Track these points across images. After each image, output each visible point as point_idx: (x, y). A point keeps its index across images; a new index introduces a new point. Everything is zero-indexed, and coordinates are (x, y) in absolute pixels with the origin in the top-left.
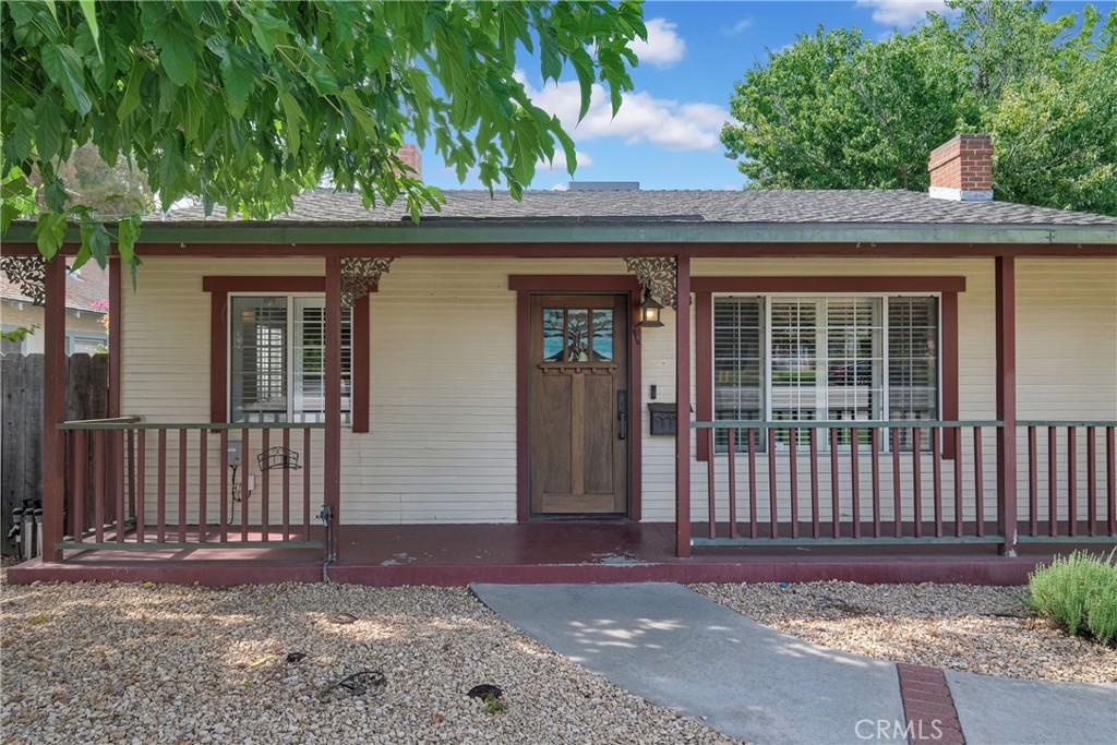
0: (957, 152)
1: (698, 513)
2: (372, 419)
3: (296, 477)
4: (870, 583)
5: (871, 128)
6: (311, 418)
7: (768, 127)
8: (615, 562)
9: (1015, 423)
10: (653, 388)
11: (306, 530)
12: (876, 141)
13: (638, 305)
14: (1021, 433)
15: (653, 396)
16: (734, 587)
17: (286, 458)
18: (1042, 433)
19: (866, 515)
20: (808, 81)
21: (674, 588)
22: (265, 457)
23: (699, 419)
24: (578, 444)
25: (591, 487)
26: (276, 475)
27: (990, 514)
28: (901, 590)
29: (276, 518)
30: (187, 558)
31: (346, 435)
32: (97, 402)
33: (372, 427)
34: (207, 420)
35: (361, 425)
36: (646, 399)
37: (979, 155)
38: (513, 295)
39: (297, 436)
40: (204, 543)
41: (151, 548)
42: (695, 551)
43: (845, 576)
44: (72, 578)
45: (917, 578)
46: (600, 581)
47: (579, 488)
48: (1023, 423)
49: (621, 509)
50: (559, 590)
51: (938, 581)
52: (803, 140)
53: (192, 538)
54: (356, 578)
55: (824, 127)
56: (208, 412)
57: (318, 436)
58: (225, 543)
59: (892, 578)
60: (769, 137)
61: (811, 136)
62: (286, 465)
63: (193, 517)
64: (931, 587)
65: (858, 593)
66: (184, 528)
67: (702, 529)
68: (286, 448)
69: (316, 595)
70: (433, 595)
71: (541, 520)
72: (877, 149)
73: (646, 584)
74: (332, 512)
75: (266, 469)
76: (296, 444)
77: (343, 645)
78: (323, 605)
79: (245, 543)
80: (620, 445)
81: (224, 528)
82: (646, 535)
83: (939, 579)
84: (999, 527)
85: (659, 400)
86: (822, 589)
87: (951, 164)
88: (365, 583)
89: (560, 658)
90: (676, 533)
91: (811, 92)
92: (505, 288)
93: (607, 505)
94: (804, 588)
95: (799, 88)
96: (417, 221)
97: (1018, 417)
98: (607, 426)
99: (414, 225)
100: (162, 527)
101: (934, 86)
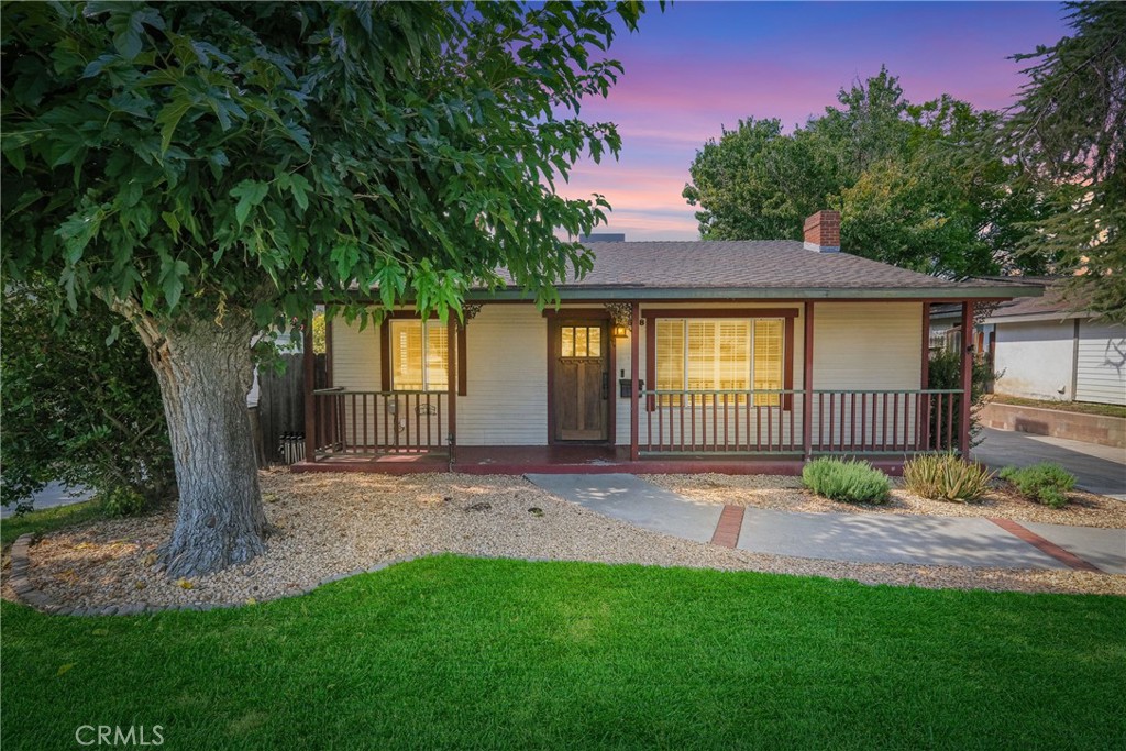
0: (818, 222)
1: (643, 441)
2: (468, 388)
3: (434, 419)
4: (731, 474)
5: (780, 194)
6: (439, 388)
7: (714, 191)
8: (598, 463)
9: (812, 391)
10: (623, 371)
11: (439, 448)
12: (783, 201)
13: (615, 325)
14: (816, 397)
15: (623, 376)
16: (660, 475)
17: (428, 409)
18: (827, 397)
19: (732, 441)
20: (742, 157)
21: (629, 476)
22: (418, 409)
23: (648, 389)
24: (581, 401)
25: (588, 426)
26: (423, 418)
27: (798, 441)
28: (747, 478)
29: (424, 442)
30: (379, 460)
31: (458, 398)
32: (321, 380)
33: (468, 393)
34: (380, 390)
35: (463, 392)
36: (618, 377)
37: (832, 224)
38: (545, 320)
39: (434, 398)
40: (387, 453)
41: (360, 455)
42: (641, 458)
43: (718, 470)
44: (324, 470)
45: (756, 472)
46: (591, 473)
47: (582, 426)
48: (816, 391)
49: (605, 438)
50: (570, 477)
51: (767, 474)
52: (736, 199)
53: (381, 451)
54: (466, 470)
55: (749, 191)
56: (380, 385)
57: (445, 398)
58: (397, 454)
59: (743, 472)
60: (714, 197)
61: (742, 197)
62: (428, 413)
63: (381, 441)
64: (762, 476)
65: (722, 478)
66: (376, 446)
67: (645, 448)
68: (428, 404)
69: (447, 478)
70: (506, 478)
71: (562, 443)
72: (784, 206)
73: (614, 475)
74: (452, 438)
75: (418, 415)
76: (433, 403)
77: (468, 496)
78: (453, 482)
79: (408, 454)
80: (604, 403)
81: (397, 447)
82: (619, 452)
83: (767, 473)
84: (803, 447)
85: (625, 378)
86: (705, 477)
87: (815, 229)
88: (471, 473)
89: (568, 502)
90: (631, 450)
91: (743, 164)
92: (540, 317)
93: (597, 436)
94: (696, 476)
95: (736, 162)
96: (505, 288)
97: (814, 388)
98: (597, 392)
99: (502, 290)
100: (366, 447)
101: (821, 164)
